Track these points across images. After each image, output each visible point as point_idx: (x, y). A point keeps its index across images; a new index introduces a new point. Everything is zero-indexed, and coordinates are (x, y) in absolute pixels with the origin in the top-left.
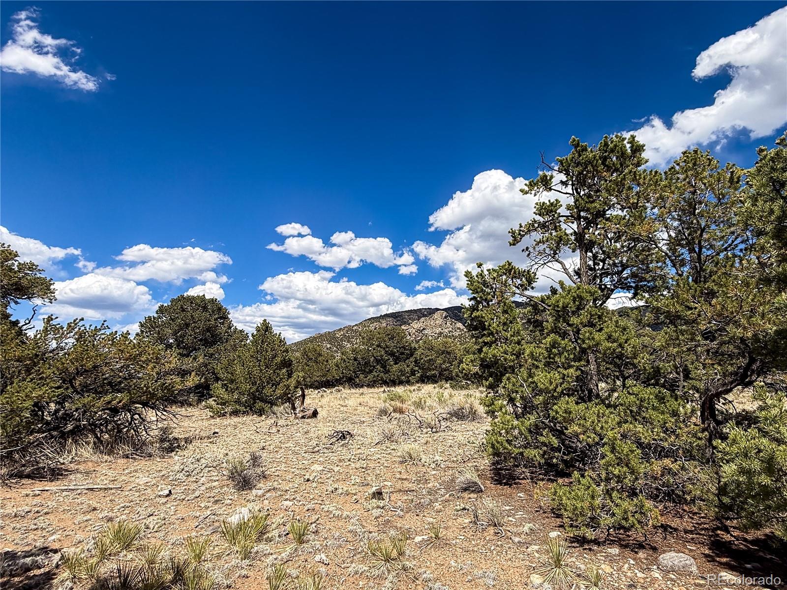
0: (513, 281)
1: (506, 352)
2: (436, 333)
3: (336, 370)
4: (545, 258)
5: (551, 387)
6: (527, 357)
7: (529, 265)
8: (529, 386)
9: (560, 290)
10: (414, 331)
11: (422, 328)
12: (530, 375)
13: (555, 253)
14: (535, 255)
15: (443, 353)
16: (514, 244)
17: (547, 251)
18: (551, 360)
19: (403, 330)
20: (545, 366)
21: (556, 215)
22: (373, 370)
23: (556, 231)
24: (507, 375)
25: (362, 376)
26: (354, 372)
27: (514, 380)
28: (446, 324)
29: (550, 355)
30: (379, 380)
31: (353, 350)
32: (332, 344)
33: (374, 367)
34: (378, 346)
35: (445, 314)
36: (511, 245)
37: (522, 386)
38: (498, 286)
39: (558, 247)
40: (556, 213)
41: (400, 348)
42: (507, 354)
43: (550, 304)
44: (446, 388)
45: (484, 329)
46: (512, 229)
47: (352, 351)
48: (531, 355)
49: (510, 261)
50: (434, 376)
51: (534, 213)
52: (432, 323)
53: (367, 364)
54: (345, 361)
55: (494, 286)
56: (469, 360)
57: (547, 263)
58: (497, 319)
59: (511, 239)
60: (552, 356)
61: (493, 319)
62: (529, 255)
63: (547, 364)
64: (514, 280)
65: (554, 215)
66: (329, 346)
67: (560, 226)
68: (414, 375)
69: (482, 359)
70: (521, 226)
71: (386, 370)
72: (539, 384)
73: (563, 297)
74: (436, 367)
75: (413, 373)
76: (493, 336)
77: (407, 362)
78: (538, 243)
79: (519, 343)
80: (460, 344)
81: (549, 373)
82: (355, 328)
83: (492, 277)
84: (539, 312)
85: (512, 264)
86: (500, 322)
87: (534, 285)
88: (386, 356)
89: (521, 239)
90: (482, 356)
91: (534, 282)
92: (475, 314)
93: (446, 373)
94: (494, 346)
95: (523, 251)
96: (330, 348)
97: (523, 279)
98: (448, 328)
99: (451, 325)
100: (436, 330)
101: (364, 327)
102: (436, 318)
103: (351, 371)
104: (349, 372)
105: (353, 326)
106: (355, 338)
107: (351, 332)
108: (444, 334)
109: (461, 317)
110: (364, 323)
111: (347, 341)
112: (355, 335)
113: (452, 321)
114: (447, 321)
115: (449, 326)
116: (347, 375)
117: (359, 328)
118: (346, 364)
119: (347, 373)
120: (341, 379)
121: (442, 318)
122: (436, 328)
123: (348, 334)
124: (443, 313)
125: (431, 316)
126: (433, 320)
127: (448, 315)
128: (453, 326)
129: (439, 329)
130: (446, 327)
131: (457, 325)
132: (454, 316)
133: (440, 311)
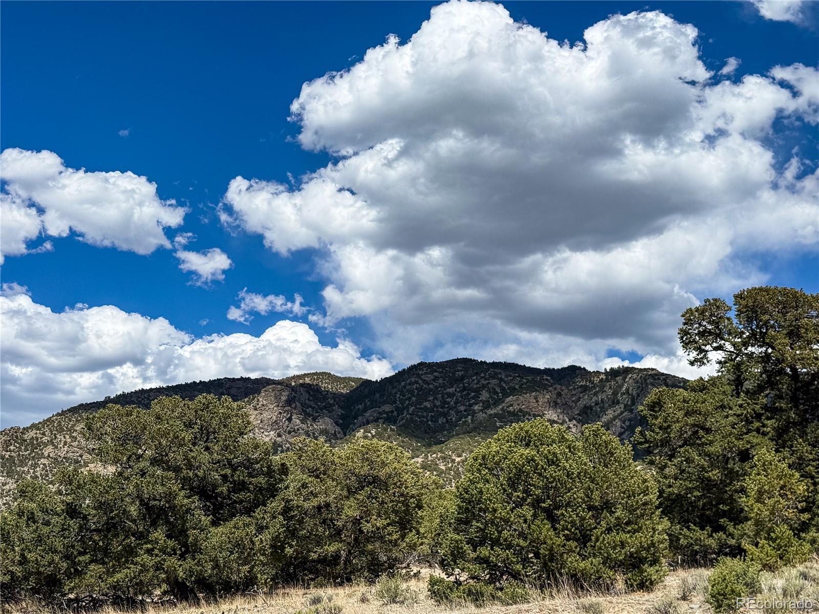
22: (139, 545)
25: (95, 571)
26: (67, 557)
28: (290, 420)
30: (163, 582)
34: (158, 461)
35: (286, 393)
41: (233, 468)
53: (115, 525)
71: (185, 545)
74: (341, 530)
77: (258, 513)
82: (32, 434)
88: (184, 497)
98: (294, 431)
99: (304, 424)
100: (263, 436)
101: (57, 430)
102: (263, 405)
103: (56, 551)
104: (48, 557)
105: (24, 428)
106: (30, 462)
107: (18, 446)
108: (284, 448)
109: (329, 402)
110: (56, 420)
111: (5, 472)
112: (29, 455)
113: (306, 411)
114: (291, 413)
115: (296, 425)
116: (42, 569)
117: (44, 434)
118: (37, 528)
119: (41, 561)
120: (15, 581)
121: (280, 405)
122: (263, 433)
123: (10, 451)
124: (281, 390)
125: (250, 399)
126: (256, 409)
127: (294, 396)
128: (309, 425)
129: (272, 435)
130: (288, 428)
131: (319, 422)
132: (311, 398)
133: (274, 386)
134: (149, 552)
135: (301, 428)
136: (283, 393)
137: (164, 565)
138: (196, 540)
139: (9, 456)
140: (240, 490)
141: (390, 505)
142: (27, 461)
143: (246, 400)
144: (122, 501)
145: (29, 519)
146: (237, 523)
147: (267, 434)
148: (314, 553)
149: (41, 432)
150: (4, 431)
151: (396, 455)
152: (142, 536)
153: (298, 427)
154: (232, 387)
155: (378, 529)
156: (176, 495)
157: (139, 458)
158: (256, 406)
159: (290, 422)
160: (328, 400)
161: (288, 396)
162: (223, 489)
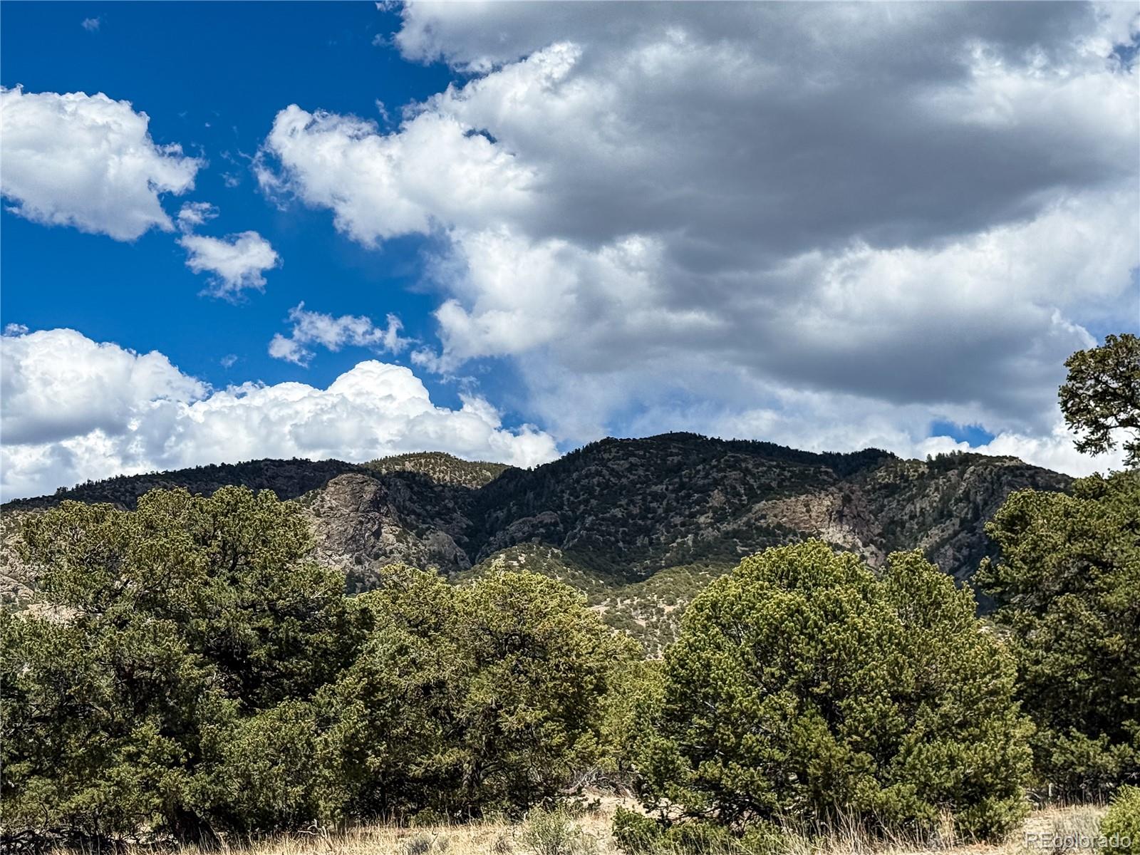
22: (115, 747)
28: (377, 534)
34: (146, 602)
35: (371, 487)
41: (279, 616)
53: (73, 711)
71: (192, 748)
74: (463, 727)
77: (320, 694)
98: (385, 554)
99: (402, 542)
100: (331, 561)
102: (331, 508)
108: (367, 583)
109: (445, 505)
113: (406, 520)
114: (380, 523)
115: (389, 545)
121: (361, 508)
122: (330, 556)
124: (362, 483)
125: (308, 497)
126: (318, 515)
127: (386, 493)
128: (410, 545)
129: (345, 561)
130: (375, 550)
131: (428, 539)
132: (414, 497)
133: (350, 475)
134: (131, 758)
135: (396, 549)
136: (366, 488)
137: (158, 782)
138: (213, 742)
140: (291, 655)
141: (551, 685)
143: (302, 498)
144: (87, 669)
147: (337, 558)
148: (417, 765)
151: (562, 600)
152: (119, 731)
153: (391, 547)
154: (278, 476)
155: (528, 726)
156: (179, 660)
157: (116, 595)
158: (318, 510)
159: (378, 539)
160: (444, 501)
161: (375, 493)
162: (260, 653)
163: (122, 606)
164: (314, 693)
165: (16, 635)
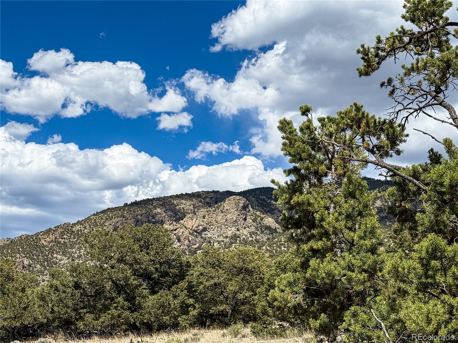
0: (364, 140)
1: (350, 268)
2: (226, 237)
3: (40, 306)
4: (421, 99)
5: (430, 328)
6: (387, 276)
7: (392, 110)
8: (391, 327)
9: (445, 156)
10: (186, 233)
11: (201, 228)
12: (393, 308)
13: (438, 91)
14: (403, 93)
15: (240, 271)
16: (367, 74)
17: (425, 85)
18: (429, 280)
19: (166, 231)
20: (419, 290)
21: (441, 22)
22: (111, 304)
23: (441, 51)
24: (352, 308)
25: (89, 317)
26: (75, 310)
27: (365, 316)
28: (245, 219)
29: (428, 271)
30: (122, 324)
31: (74, 269)
32: (32, 259)
33: (112, 299)
34: (121, 260)
35: (242, 201)
36: (361, 74)
37: (377, 327)
38: (337, 148)
39: (444, 80)
40: (442, 18)
41: (161, 264)
42: (353, 271)
43: (428, 180)
44: (244, 336)
45: (312, 225)
46: (363, 46)
47: (71, 271)
48: (395, 272)
49: (359, 104)
50: (223, 314)
51: (403, 17)
52: (220, 218)
53: (99, 293)
54: (57, 289)
55: (330, 148)
56: (285, 282)
57: (424, 107)
58: (335, 208)
59: (361, 65)
60: (430, 273)
61: (328, 208)
62: (392, 93)
63: (423, 288)
64: (367, 139)
65: (437, 22)
66: (26, 262)
67: (447, 41)
68: (187, 313)
69: (307, 280)
70: (379, 41)
71: (134, 305)
72: (408, 324)
73: (450, 168)
74: (227, 298)
75: (185, 309)
76: (329, 239)
77: (173, 288)
78: (408, 72)
79: (373, 250)
80: (271, 256)
81: (426, 303)
82: (78, 227)
83: (327, 132)
84: (408, 195)
85: (363, 109)
86: (340, 214)
87: (401, 146)
88: (134, 279)
89: (379, 63)
90: (308, 275)
91: (401, 141)
92: (296, 199)
93: (245, 308)
94: (329, 256)
95: (382, 85)
96: (30, 265)
97: (383, 136)
98: (248, 227)
99: (254, 222)
100: (227, 230)
101: (94, 226)
102: (227, 210)
103: (69, 307)
104: (64, 310)
105: (73, 224)
106: (77, 246)
107: (69, 235)
108: (241, 238)
109: (271, 208)
110: (93, 218)
111: (61, 252)
112: (76, 241)
113: (256, 214)
114: (246, 215)
115: (250, 223)
116: (62, 316)
117: (85, 228)
118: (59, 294)
119: (61, 312)
120: (49, 322)
121: (239, 209)
122: (227, 228)
123: (64, 239)
124: (239, 200)
125: (218, 205)
126: (222, 212)
127: (248, 203)
128: (258, 223)
129: (233, 230)
130: (244, 225)
131: (265, 221)
132: (260, 205)
133: (234, 196)
134: (116, 308)
135: (252, 225)
136: (240, 202)
137: (123, 315)
138: (139, 303)
139: (64, 242)
140: (166, 276)
141: (254, 284)
142: (75, 245)
143: (216, 206)
144: (102, 281)
145: (55, 290)
146: (162, 294)
147: (230, 229)
148: (212, 310)
149: (84, 226)
150: (60, 226)
153: (250, 224)
154: (207, 197)
155: (246, 297)
156: (129, 278)
157: (111, 258)
158: (222, 210)
159: (245, 221)
160: (271, 206)
161: (244, 204)
162: (156, 276)
163: (113, 262)
164: (172, 288)
165: (81, 271)
